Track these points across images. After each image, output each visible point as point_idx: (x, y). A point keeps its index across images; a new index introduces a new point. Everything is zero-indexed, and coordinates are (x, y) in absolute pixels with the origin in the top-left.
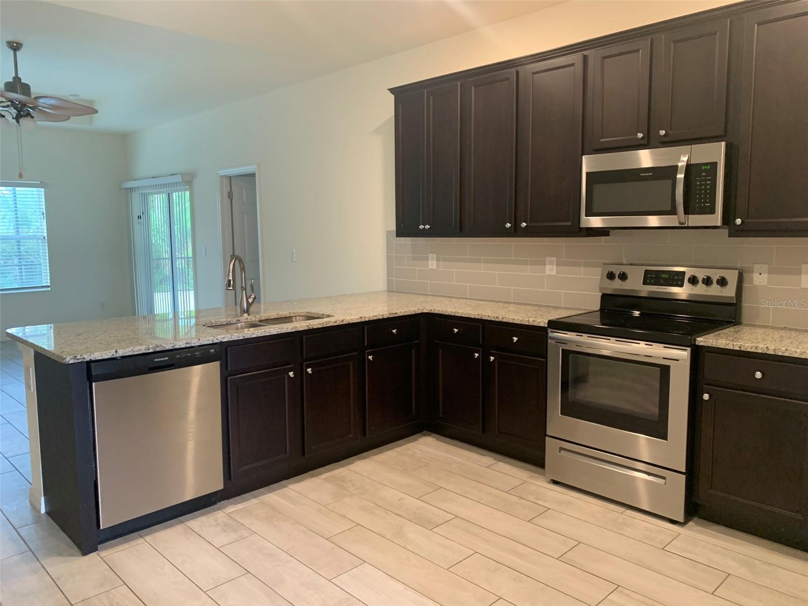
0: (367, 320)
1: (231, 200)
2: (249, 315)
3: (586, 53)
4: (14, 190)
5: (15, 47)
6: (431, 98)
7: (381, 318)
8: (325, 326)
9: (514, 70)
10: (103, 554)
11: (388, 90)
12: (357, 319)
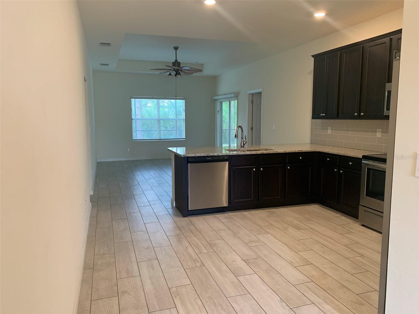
0: (288, 152)
1: (253, 104)
2: (244, 148)
3: (391, 37)
4: (176, 101)
5: (176, 48)
6: (328, 59)
7: (294, 152)
8: (269, 153)
9: (361, 46)
10: (189, 218)
11: (311, 56)
12: (283, 152)
